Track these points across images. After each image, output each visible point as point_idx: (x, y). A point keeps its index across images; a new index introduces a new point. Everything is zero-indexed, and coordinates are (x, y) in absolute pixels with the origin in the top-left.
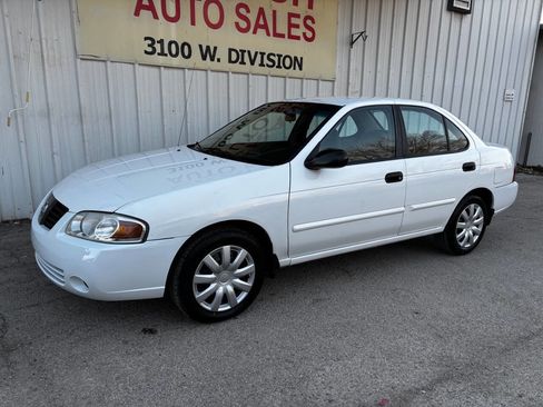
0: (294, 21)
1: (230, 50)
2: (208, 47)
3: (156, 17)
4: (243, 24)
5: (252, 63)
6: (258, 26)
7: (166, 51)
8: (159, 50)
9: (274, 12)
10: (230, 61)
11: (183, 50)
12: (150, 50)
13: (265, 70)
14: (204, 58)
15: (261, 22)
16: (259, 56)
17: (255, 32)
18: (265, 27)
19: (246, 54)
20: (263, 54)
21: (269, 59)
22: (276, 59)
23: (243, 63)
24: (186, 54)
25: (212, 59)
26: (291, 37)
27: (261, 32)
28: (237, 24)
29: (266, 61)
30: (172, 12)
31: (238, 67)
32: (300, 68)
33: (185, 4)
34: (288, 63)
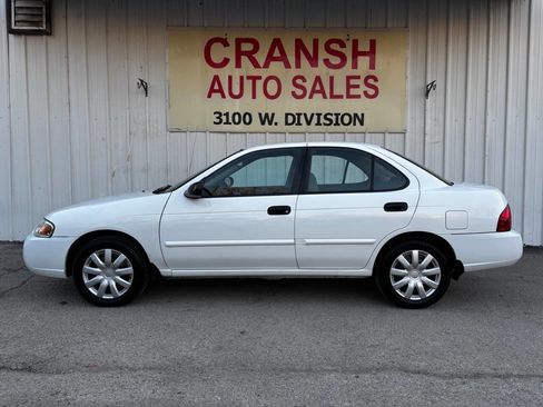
0: (353, 82)
1: (287, 115)
2: (267, 115)
3: (223, 96)
4: (300, 92)
5: (309, 123)
6: (314, 91)
7: (230, 121)
8: (224, 121)
9: (332, 79)
10: (287, 124)
11: (245, 118)
12: (218, 121)
13: (323, 128)
14: (263, 123)
15: (318, 88)
16: (315, 117)
17: (311, 97)
18: (322, 91)
19: (302, 117)
20: (319, 115)
21: (325, 118)
22: (334, 118)
23: (299, 124)
24: (247, 121)
25: (270, 123)
26: (349, 96)
27: (318, 97)
28: (293, 93)
29: (322, 120)
30: (236, 91)
31: (294, 128)
32: (362, 124)
33: (248, 84)
34: (346, 119)
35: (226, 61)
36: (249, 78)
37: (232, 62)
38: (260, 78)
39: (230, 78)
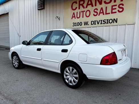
0: (114, 7)
1: (92, 21)
2: (86, 22)
4: (96, 14)
5: (98, 23)
6: (100, 13)
7: (77, 25)
8: (75, 25)
9: (106, 8)
10: (92, 24)
12: (74, 25)
13: (103, 25)
14: (85, 25)
15: (101, 11)
16: (100, 21)
17: (99, 15)
18: (103, 12)
19: (96, 22)
20: (101, 21)
21: (104, 21)
22: (106, 21)
23: (95, 24)
24: (81, 25)
25: (87, 25)
26: (112, 13)
28: (94, 14)
29: (103, 22)
31: (94, 25)
32: (116, 22)
33: (81, 14)
34: (111, 21)
35: (76, 8)
36: (82, 12)
37: (78, 8)
38: (85, 11)
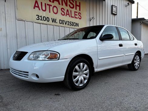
1: (60, 20)
2: (54, 19)
3: (39, 9)
4: (63, 13)
5: (66, 24)
7: (42, 19)
8: (40, 19)
9: (71, 11)
10: (60, 23)
11: (47, 19)
12: (38, 18)
13: (69, 26)
14: (53, 22)
15: (68, 13)
17: (66, 16)
18: (69, 14)
19: (64, 22)
20: (68, 22)
21: (70, 23)
22: (72, 23)
23: (63, 24)
24: (48, 20)
25: (55, 22)
26: (75, 18)
27: (68, 16)
28: (61, 13)
29: (69, 24)
30: (44, 9)
32: (78, 26)
33: (48, 7)
34: (75, 24)
38: (51, 6)
39: (41, 3)
